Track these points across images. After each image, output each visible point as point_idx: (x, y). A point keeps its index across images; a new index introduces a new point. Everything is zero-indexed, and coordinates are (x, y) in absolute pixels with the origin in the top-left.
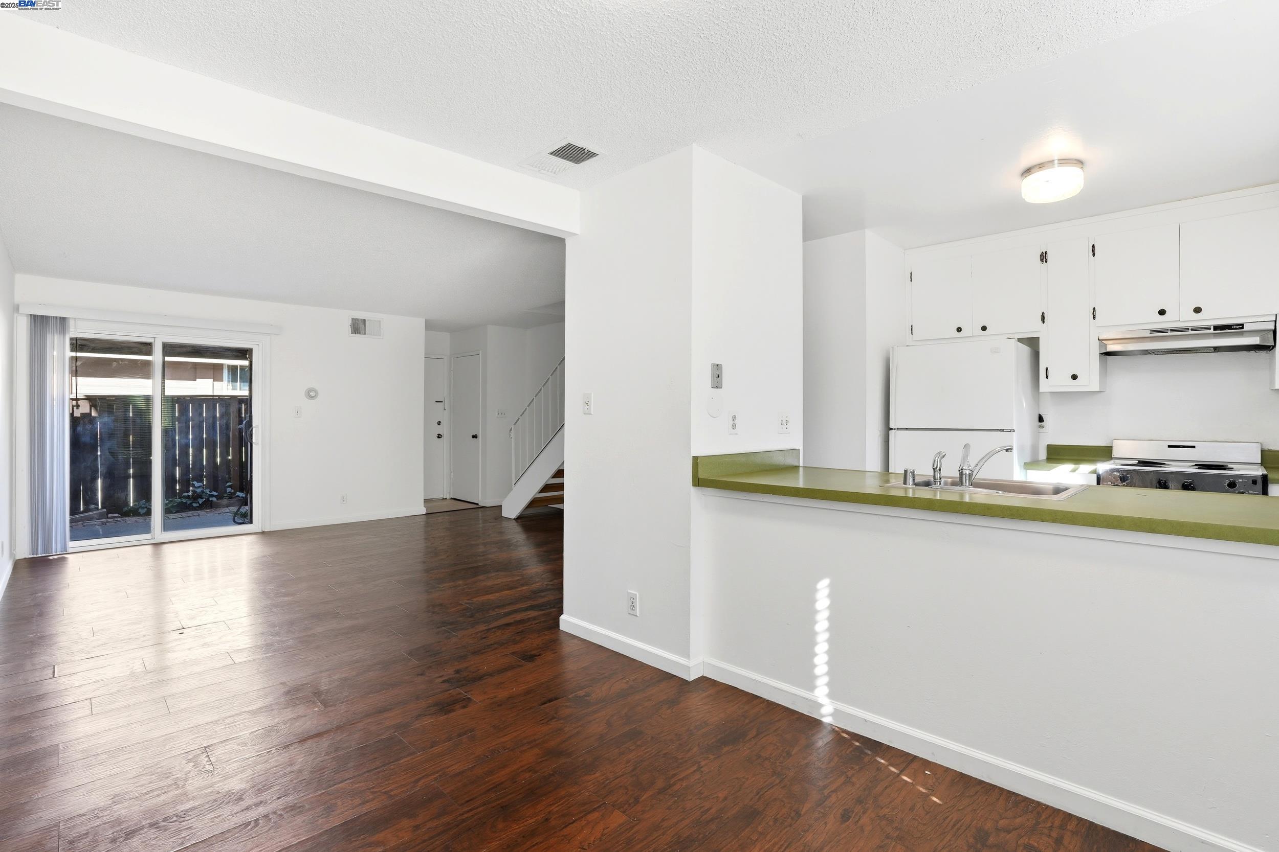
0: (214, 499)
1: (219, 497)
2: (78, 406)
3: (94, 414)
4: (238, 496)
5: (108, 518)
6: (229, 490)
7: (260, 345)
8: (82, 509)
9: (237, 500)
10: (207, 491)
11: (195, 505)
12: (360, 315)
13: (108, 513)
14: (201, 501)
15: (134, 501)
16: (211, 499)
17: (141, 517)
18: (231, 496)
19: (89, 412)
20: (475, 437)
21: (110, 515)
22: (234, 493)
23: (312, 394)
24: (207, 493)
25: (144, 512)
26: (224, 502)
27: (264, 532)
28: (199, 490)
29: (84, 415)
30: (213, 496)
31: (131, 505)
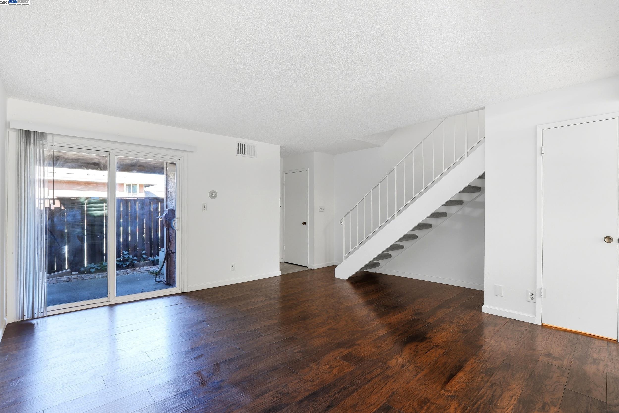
0: (136, 262)
1: (139, 261)
2: (54, 203)
3: (63, 208)
4: (150, 260)
5: (71, 275)
6: (144, 256)
7: (181, 160)
8: (55, 270)
9: (148, 262)
10: (131, 257)
11: (124, 266)
12: (243, 141)
13: (71, 271)
14: (128, 263)
15: (88, 263)
16: (134, 262)
17: (92, 274)
18: (145, 260)
19: (60, 207)
20: (304, 223)
21: (73, 273)
22: (147, 258)
23: (214, 195)
24: (131, 258)
25: (94, 270)
26: (141, 263)
27: (183, 292)
28: (126, 257)
29: (57, 209)
30: (134, 260)
31: (86, 266)
